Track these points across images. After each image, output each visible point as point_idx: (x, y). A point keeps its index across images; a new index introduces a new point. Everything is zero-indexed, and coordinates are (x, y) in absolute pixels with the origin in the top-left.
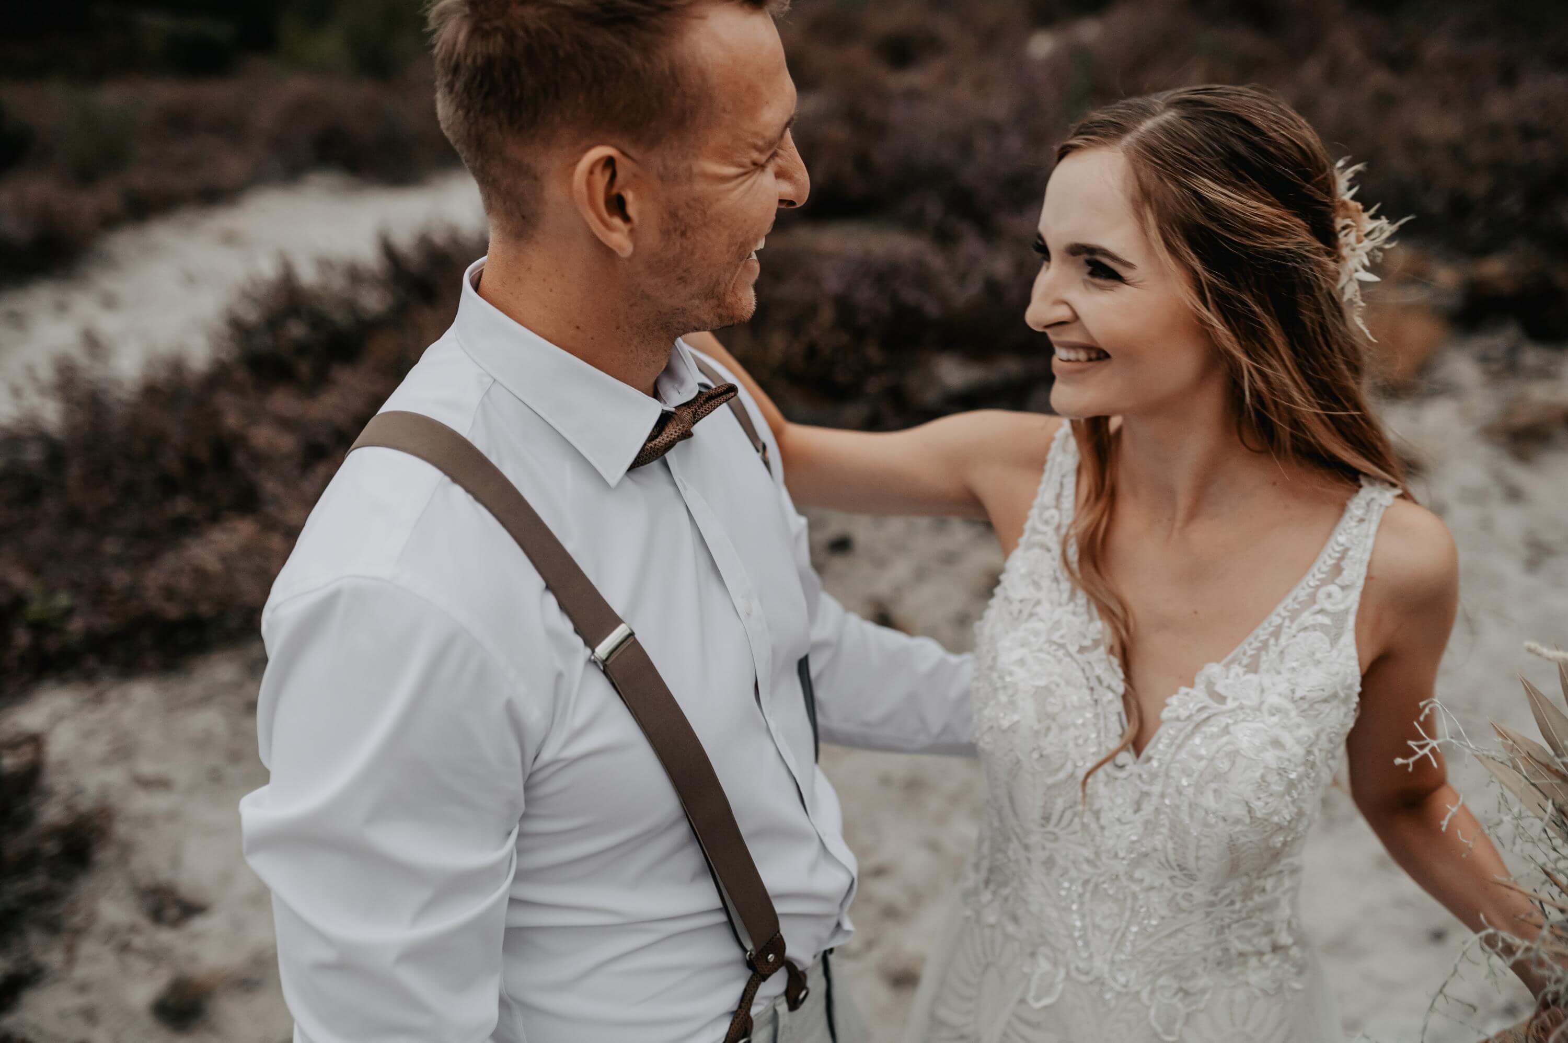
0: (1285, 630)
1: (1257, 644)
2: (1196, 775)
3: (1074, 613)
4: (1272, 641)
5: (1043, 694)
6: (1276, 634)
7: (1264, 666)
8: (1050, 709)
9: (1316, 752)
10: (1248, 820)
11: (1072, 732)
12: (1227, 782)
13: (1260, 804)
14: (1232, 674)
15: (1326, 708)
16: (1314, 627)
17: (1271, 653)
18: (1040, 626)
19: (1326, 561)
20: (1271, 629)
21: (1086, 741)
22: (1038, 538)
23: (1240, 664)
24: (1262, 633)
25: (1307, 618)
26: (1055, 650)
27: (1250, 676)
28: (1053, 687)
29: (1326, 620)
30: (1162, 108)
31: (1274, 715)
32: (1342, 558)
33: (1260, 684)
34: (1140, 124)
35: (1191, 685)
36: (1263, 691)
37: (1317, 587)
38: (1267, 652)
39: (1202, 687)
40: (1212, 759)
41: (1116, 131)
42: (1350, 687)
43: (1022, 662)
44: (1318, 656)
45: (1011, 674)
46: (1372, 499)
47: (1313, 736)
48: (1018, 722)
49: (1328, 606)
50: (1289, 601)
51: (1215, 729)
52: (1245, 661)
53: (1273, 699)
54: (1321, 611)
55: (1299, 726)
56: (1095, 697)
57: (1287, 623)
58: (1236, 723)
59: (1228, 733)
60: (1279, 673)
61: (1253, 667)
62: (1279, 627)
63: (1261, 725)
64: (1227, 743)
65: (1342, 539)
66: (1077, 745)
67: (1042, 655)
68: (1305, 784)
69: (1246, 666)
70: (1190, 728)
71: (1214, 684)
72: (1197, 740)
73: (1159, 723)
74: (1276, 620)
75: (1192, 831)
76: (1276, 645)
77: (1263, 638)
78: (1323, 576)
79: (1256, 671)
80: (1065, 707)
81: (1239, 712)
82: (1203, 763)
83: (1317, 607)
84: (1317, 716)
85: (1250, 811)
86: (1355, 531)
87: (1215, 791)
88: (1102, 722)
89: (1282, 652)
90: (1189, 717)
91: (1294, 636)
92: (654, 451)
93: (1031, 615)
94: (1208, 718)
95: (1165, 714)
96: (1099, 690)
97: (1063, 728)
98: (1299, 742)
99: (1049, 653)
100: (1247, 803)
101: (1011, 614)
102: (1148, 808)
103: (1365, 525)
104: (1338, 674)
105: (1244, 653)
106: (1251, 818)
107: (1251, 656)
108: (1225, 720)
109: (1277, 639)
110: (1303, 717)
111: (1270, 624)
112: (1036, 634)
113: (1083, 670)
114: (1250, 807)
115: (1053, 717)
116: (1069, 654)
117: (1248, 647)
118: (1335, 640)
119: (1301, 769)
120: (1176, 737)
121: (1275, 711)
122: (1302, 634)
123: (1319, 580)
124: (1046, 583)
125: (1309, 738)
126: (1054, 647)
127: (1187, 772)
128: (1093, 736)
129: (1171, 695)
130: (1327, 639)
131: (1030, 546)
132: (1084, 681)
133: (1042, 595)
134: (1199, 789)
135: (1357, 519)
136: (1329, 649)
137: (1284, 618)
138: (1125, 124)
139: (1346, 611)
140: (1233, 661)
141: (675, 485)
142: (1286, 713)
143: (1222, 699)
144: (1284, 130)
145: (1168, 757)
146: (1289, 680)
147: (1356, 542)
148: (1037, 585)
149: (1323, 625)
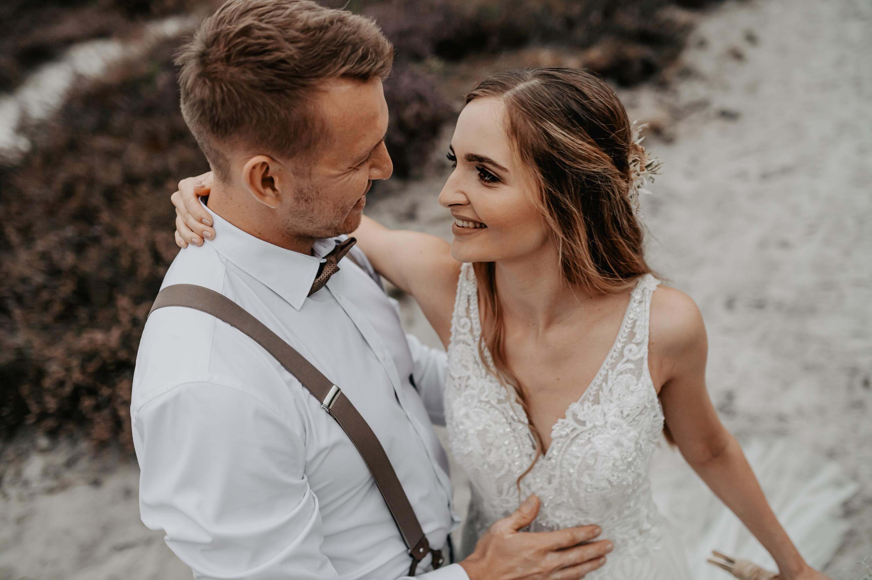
0: (610, 376)
1: (595, 388)
2: (577, 467)
3: (491, 381)
4: (604, 385)
5: (481, 434)
6: (605, 380)
7: (602, 400)
8: (488, 440)
9: (641, 442)
10: (610, 487)
11: (504, 449)
12: (594, 470)
13: (615, 478)
14: (586, 407)
15: (642, 417)
16: (626, 372)
17: (605, 391)
18: (474, 392)
19: (625, 331)
20: (602, 378)
21: (513, 451)
22: (461, 337)
23: (588, 400)
24: (598, 380)
25: (620, 367)
26: (485, 405)
27: (596, 407)
28: (487, 427)
29: (631, 366)
30: (531, 77)
31: (614, 429)
32: (633, 327)
33: (603, 410)
34: (517, 86)
35: (564, 417)
36: (605, 415)
37: (623, 347)
38: (603, 391)
39: (571, 418)
40: (584, 458)
41: (501, 88)
42: (652, 401)
43: (467, 416)
44: (632, 388)
45: (462, 423)
46: (645, 288)
47: (637, 435)
48: (472, 451)
49: (632, 358)
50: (609, 360)
51: (583, 441)
52: (591, 398)
53: (611, 419)
54: (628, 361)
55: (629, 431)
56: (513, 427)
57: (610, 372)
58: (593, 436)
59: (591, 442)
60: (611, 402)
61: (596, 401)
62: (606, 375)
63: (608, 436)
64: (591, 449)
65: (631, 316)
66: (508, 455)
67: (476, 409)
68: (638, 460)
69: (592, 401)
70: (569, 441)
71: (577, 415)
72: (574, 448)
73: (551, 440)
74: (603, 372)
75: (581, 494)
76: (607, 386)
77: (598, 383)
78: (625, 340)
79: (598, 403)
80: (497, 437)
81: (594, 429)
82: (580, 460)
83: (625, 359)
84: (637, 424)
85: (610, 483)
86: (638, 310)
87: (589, 475)
88: (519, 441)
89: (611, 390)
90: (567, 435)
91: (616, 379)
92: (321, 283)
93: (466, 386)
94: (578, 435)
95: (554, 434)
96: (515, 424)
97: (498, 448)
98: (630, 440)
99: (481, 408)
100: (608, 480)
101: (455, 386)
102: (555, 482)
103: (643, 304)
104: (644, 397)
105: (590, 394)
106: (611, 486)
107: (594, 395)
108: (587, 436)
109: (606, 383)
110: (630, 426)
111: (601, 375)
112: (472, 397)
113: (503, 413)
114: (609, 481)
115: (491, 444)
116: (493, 406)
117: (592, 389)
118: (639, 377)
119: (634, 454)
120: (562, 447)
121: (614, 426)
122: (620, 377)
123: (623, 343)
124: (471, 365)
125: (635, 437)
126: (483, 404)
127: (573, 466)
128: (516, 448)
129: (554, 424)
130: (634, 377)
131: (458, 342)
132: (504, 420)
133: (470, 373)
134: (580, 474)
135: (638, 302)
136: (637, 383)
137: (607, 370)
138: (507, 85)
139: (642, 358)
140: (584, 400)
141: (334, 297)
142: (620, 426)
143: (583, 423)
144: (601, 99)
145: (560, 458)
146: (618, 405)
147: (640, 316)
148: (466, 367)
149: (630, 369)
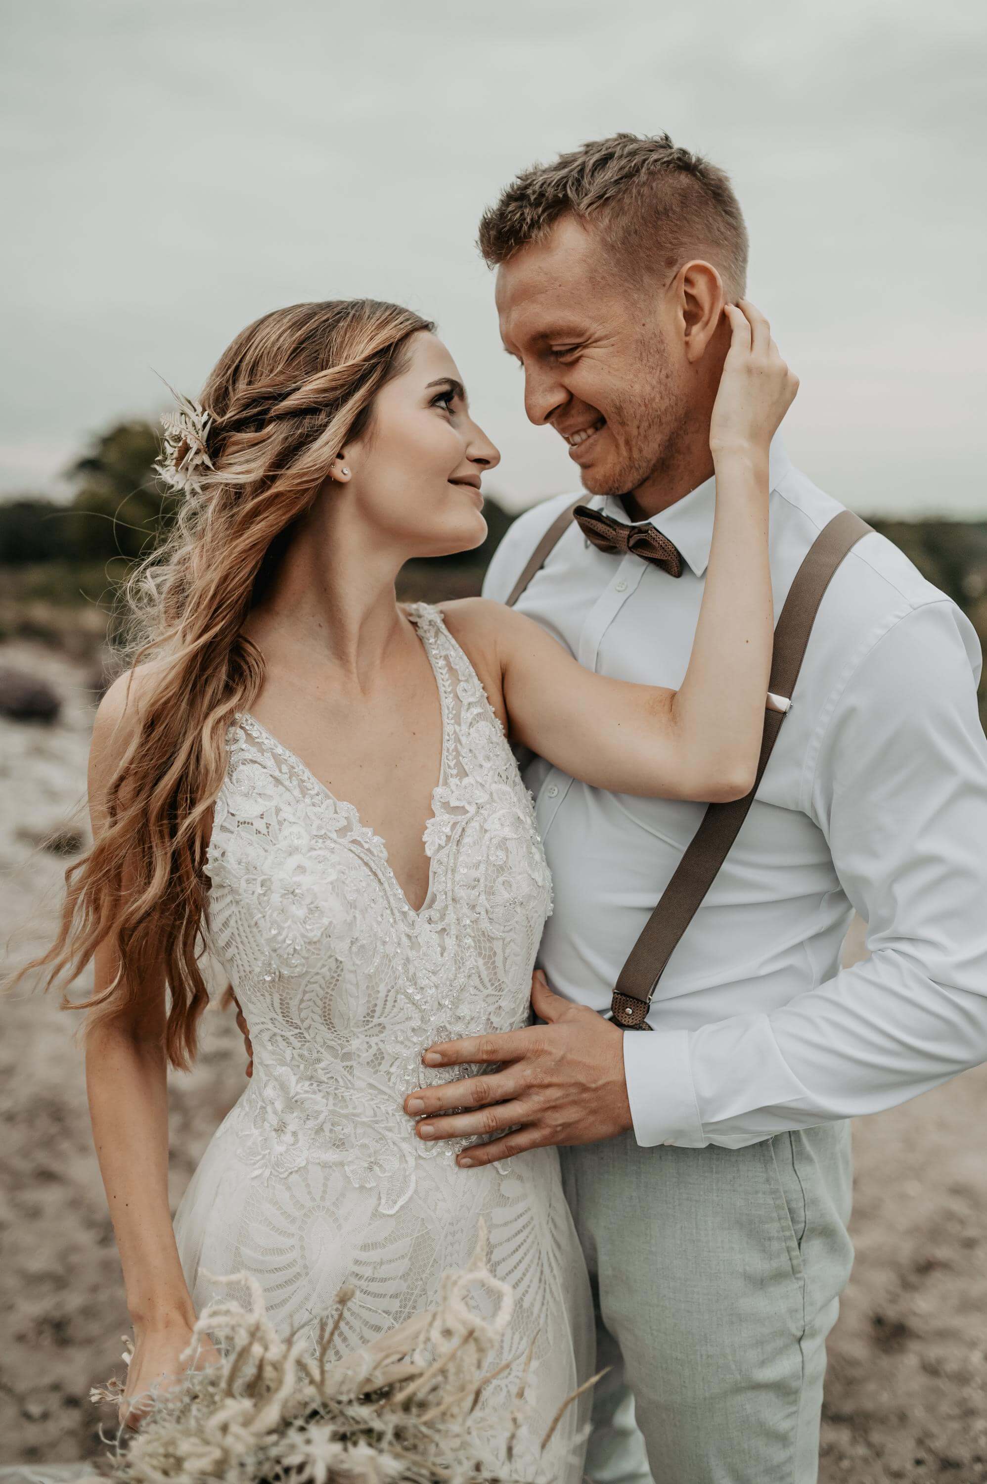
0: (460, 734)
1: (452, 755)
2: (481, 882)
4: (459, 747)
6: (457, 740)
7: (468, 768)
12: (509, 869)
14: (453, 788)
16: (476, 720)
17: (465, 756)
20: (452, 739)
22: (236, 755)
23: (452, 777)
24: (449, 745)
25: (465, 716)
26: (323, 843)
27: (466, 781)
29: (479, 710)
32: (448, 663)
33: (477, 782)
35: (433, 815)
36: (483, 786)
37: (454, 691)
38: (462, 757)
39: (441, 810)
40: (488, 861)
49: (472, 699)
50: (446, 713)
52: (454, 772)
53: (495, 788)
54: (469, 706)
57: (457, 728)
58: (485, 820)
59: (486, 831)
60: (480, 766)
61: (462, 773)
62: (456, 734)
63: (501, 813)
64: (491, 840)
69: (457, 775)
70: (454, 847)
71: (448, 803)
72: (465, 854)
74: (450, 731)
76: (464, 748)
77: (452, 748)
78: (449, 682)
79: (466, 775)
82: (482, 867)
83: (466, 705)
89: (470, 750)
90: (448, 840)
91: (468, 735)
94: (464, 830)
95: (428, 851)
105: (449, 767)
107: (455, 765)
109: (461, 743)
111: (448, 735)
112: (297, 837)
113: (352, 849)
116: (335, 841)
117: (448, 760)
122: (473, 730)
123: (449, 686)
124: (272, 790)
126: (320, 840)
129: (423, 833)
130: (489, 723)
131: (235, 766)
132: (359, 860)
134: (490, 892)
137: (453, 727)
140: (446, 778)
143: (462, 810)
148: (265, 796)
149: (479, 715)
